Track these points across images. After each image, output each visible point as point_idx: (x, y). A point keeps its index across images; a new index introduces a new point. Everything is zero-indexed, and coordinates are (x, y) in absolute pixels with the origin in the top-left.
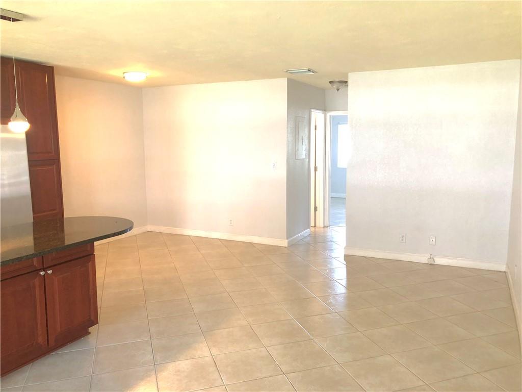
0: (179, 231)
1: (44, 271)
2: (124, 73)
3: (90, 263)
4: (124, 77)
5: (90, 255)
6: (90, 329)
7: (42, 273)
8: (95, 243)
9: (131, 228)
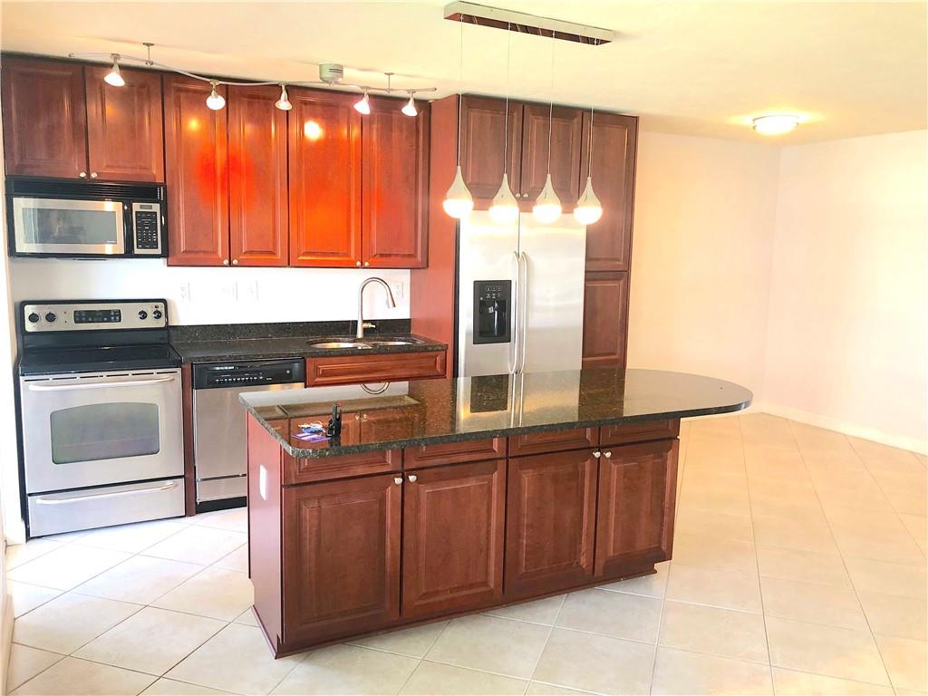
0: (823, 422)
1: (599, 451)
2: (754, 120)
3: (670, 453)
4: (754, 127)
5: (670, 439)
6: (657, 566)
7: (597, 454)
8: (682, 419)
9: (747, 404)
